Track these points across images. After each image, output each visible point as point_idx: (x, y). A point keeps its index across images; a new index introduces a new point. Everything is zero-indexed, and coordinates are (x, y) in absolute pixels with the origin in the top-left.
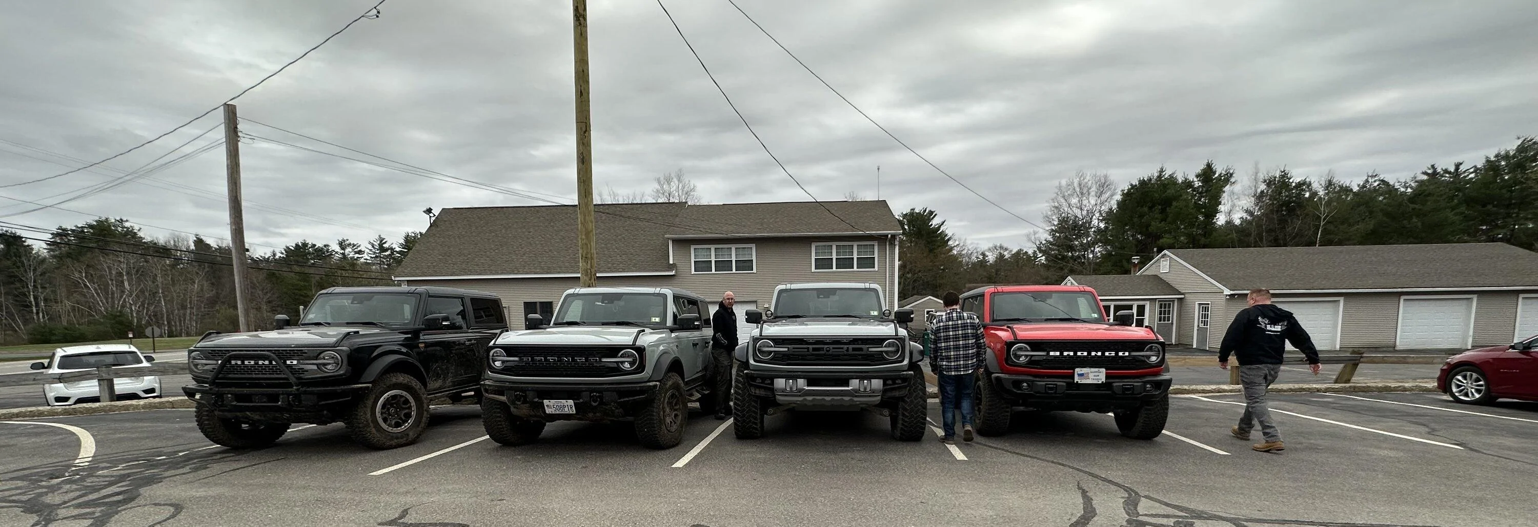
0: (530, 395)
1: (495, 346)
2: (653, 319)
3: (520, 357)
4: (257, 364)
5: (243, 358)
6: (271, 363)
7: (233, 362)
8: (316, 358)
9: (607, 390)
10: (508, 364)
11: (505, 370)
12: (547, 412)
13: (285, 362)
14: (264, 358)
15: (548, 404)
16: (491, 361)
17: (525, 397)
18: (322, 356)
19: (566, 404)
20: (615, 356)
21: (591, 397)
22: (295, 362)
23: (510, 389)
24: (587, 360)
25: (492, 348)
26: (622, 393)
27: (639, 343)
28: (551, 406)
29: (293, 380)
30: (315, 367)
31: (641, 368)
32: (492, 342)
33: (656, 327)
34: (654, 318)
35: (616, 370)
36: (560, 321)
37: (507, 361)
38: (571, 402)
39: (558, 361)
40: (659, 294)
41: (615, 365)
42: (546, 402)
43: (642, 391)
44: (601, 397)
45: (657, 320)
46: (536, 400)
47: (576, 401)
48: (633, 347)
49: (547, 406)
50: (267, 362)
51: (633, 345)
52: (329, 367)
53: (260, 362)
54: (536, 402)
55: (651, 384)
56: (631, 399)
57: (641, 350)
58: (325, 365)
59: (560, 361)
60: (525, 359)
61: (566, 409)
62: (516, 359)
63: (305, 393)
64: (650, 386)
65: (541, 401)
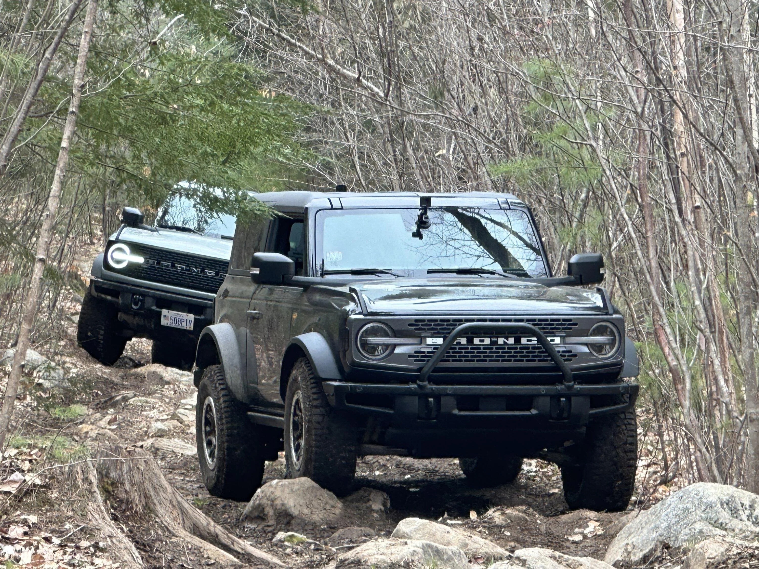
0: (149, 302)
3: (146, 258)
10: (131, 264)
12: (162, 323)
15: (167, 314)
17: (143, 302)
19: (185, 318)
28: (169, 317)
38: (191, 317)
42: (164, 312)
46: (155, 307)
49: (165, 316)
54: (153, 310)
60: (151, 261)
61: (184, 324)
62: (141, 260)
65: (158, 310)
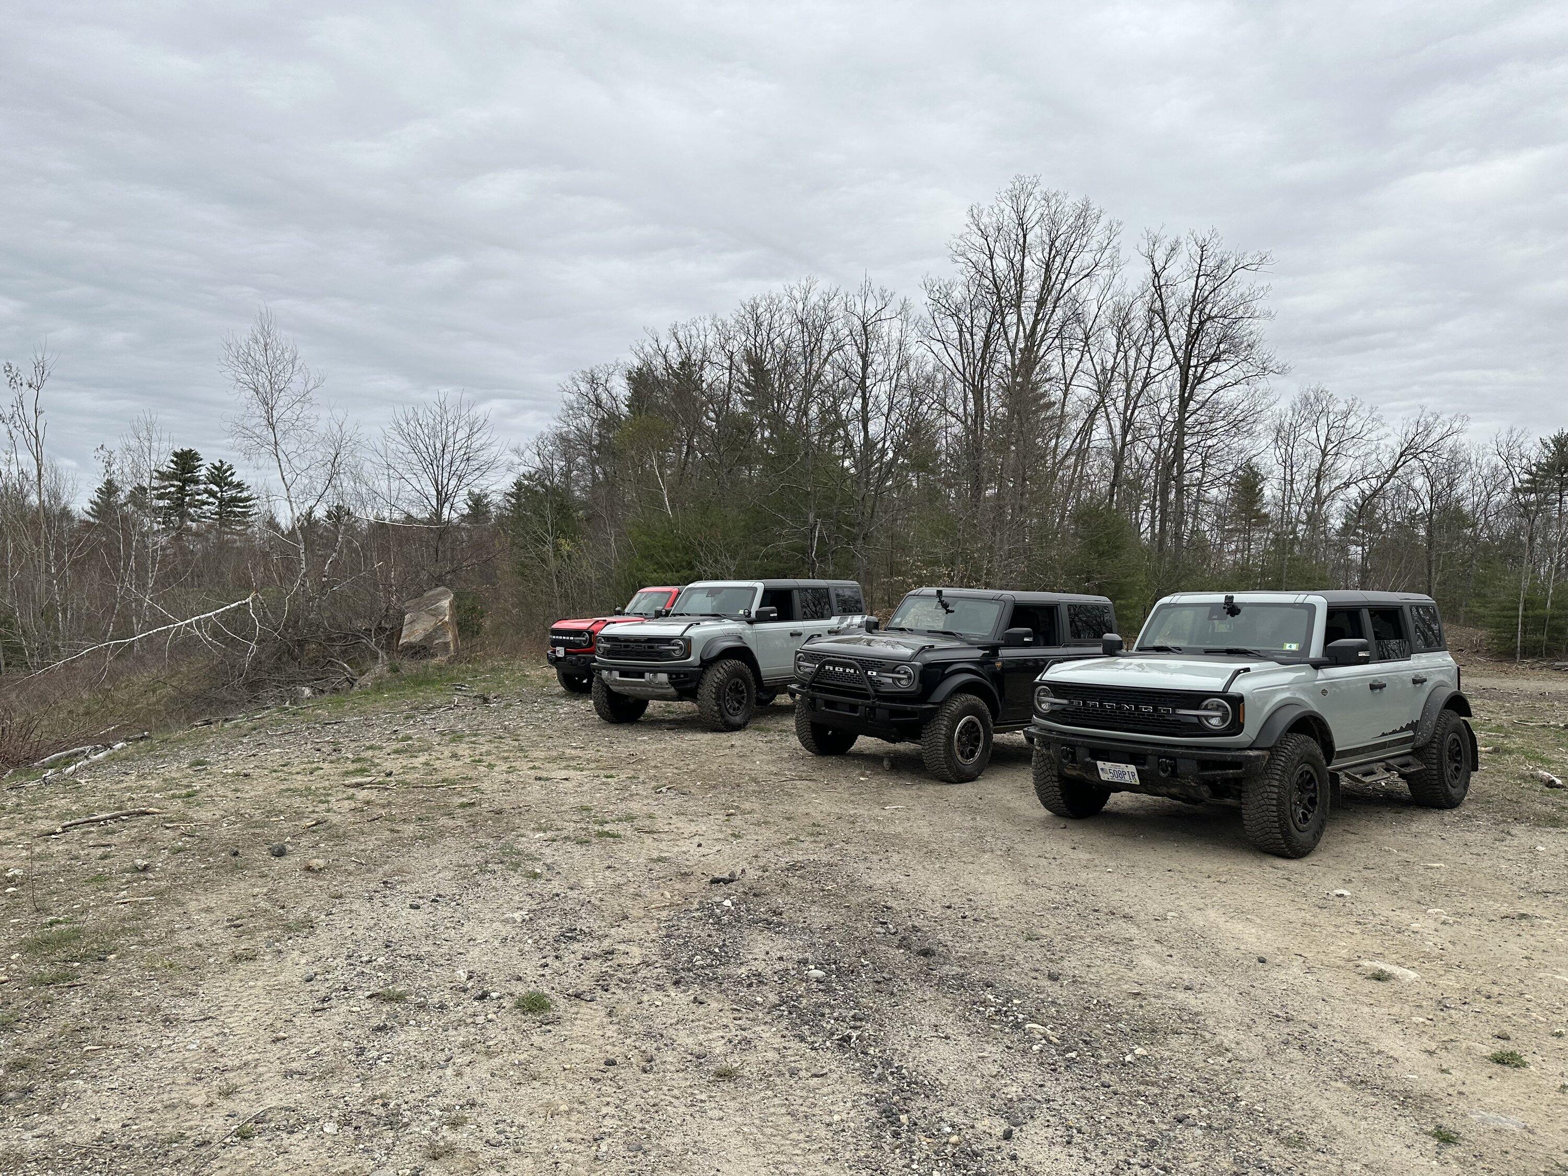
0: (1080, 752)
1: (1042, 683)
2: (1287, 647)
3: (1069, 700)
4: (844, 671)
5: (835, 664)
6: (855, 672)
7: (827, 667)
8: (893, 671)
9: (1183, 756)
10: (1055, 708)
11: (1052, 715)
12: (1103, 778)
13: (866, 673)
14: (851, 666)
15: (1103, 766)
16: (1036, 703)
17: (1074, 754)
18: (898, 669)
19: (1126, 770)
20: (1197, 708)
21: (1159, 764)
22: (875, 674)
23: (1057, 741)
24: (1155, 709)
25: (1038, 684)
26: (1205, 764)
27: (1234, 689)
28: (1107, 771)
29: (871, 691)
30: (890, 681)
31: (1236, 727)
32: (1039, 678)
33: (1288, 660)
34: (1288, 645)
35: (1199, 728)
36: (1147, 645)
37: (1055, 704)
38: (1132, 768)
39: (1117, 708)
40: (1302, 605)
41: (1196, 720)
42: (1100, 764)
43: (1236, 764)
44: (1174, 768)
45: (1294, 647)
46: (1088, 759)
47: (1139, 767)
48: (1223, 695)
49: (1102, 769)
50: (852, 671)
51: (1223, 692)
52: (903, 682)
53: (848, 670)
54: (1089, 763)
55: (1251, 753)
56: (1220, 772)
57: (1237, 701)
58: (899, 679)
59: (1120, 708)
60: (1075, 702)
61: (1127, 777)
62: (1065, 702)
63: (879, 707)
64: (1251, 756)
65: (1094, 762)
